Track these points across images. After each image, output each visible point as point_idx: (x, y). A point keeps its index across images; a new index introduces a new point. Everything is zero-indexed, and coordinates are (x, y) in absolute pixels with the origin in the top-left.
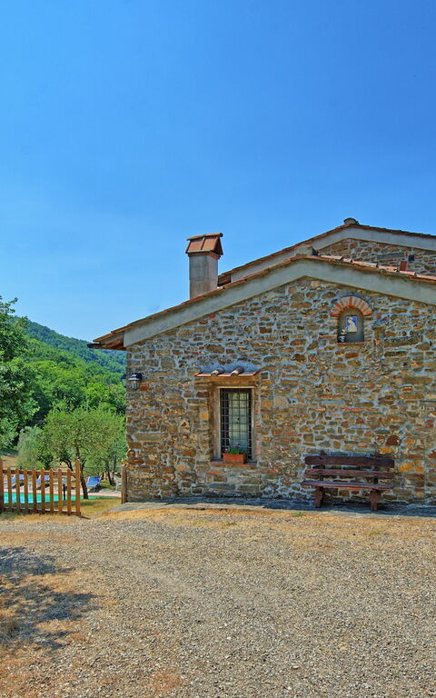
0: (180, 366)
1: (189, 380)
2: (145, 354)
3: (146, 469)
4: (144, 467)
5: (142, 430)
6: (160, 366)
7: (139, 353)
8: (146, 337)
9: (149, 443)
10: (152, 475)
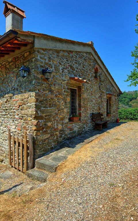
0: (62, 72)
1: (66, 81)
2: (46, 58)
3: (46, 132)
4: (45, 131)
5: (44, 107)
6: (53, 68)
7: (42, 56)
8: (47, 48)
9: (48, 115)
10: (49, 135)
